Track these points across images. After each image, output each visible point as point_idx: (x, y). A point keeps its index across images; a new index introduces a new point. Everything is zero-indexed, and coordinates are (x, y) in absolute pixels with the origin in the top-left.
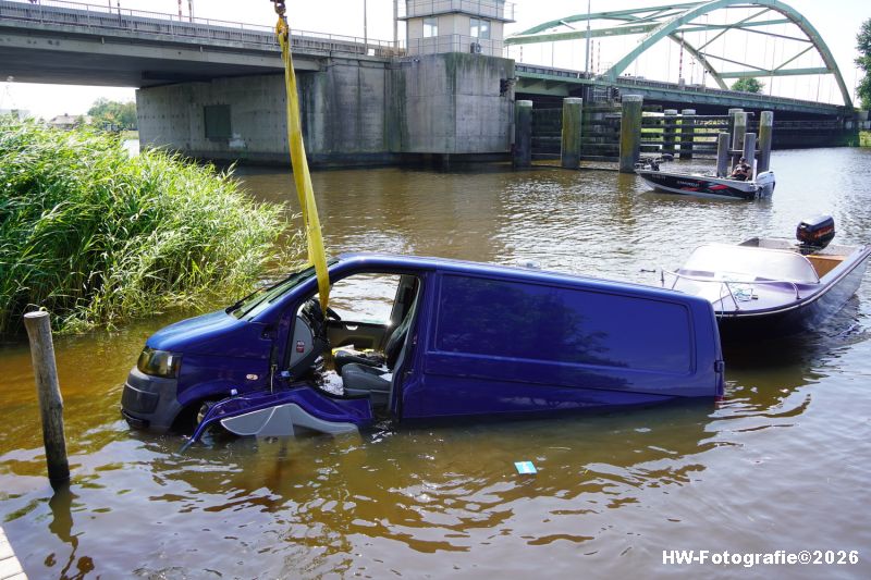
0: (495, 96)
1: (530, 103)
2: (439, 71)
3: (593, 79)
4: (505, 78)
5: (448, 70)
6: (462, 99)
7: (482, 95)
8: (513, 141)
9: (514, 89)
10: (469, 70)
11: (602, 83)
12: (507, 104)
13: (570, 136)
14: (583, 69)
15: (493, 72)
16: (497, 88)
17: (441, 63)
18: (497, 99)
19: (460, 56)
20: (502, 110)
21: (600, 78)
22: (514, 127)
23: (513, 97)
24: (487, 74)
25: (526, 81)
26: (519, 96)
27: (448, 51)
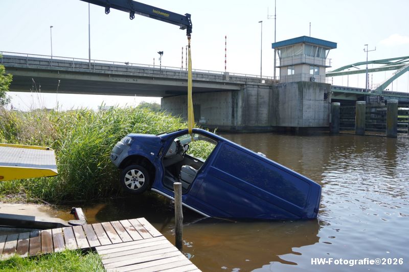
0: (322, 100)
1: (339, 104)
2: (295, 90)
3: (370, 92)
4: (326, 92)
5: (299, 89)
6: (306, 102)
7: (316, 100)
8: (330, 121)
9: (331, 97)
10: (309, 89)
11: (374, 94)
12: (327, 105)
13: (359, 120)
14: (365, 88)
15: (320, 90)
16: (322, 97)
17: (296, 86)
18: (323, 102)
19: (305, 83)
20: (325, 107)
21: (374, 92)
22: (331, 115)
23: (330, 101)
24: (318, 90)
25: (336, 94)
26: (333, 101)
27: (299, 81)
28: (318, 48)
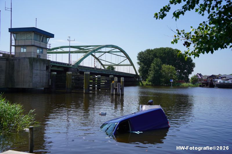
0: (45, 70)
1: (56, 73)
2: (27, 63)
3: (71, 66)
4: (48, 65)
5: (30, 63)
6: (35, 72)
7: (41, 70)
8: (50, 84)
9: (50, 69)
10: (37, 63)
11: (74, 67)
12: (48, 73)
14: (68, 63)
15: (44, 64)
16: (45, 68)
17: (27, 60)
18: (45, 72)
19: (34, 58)
20: (46, 75)
21: (73, 66)
22: (50, 80)
23: (50, 71)
24: (42, 64)
25: (53, 66)
26: (52, 71)
27: (30, 56)
28: (42, 36)
